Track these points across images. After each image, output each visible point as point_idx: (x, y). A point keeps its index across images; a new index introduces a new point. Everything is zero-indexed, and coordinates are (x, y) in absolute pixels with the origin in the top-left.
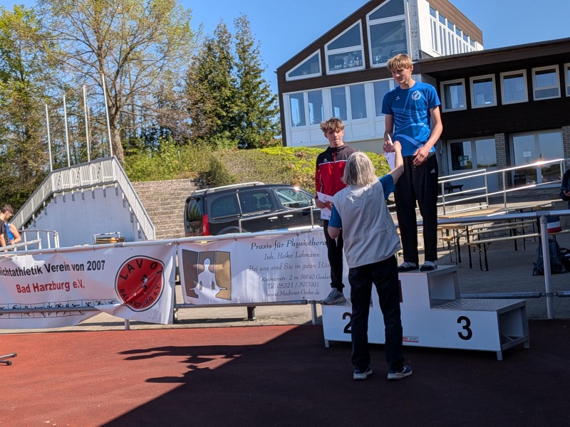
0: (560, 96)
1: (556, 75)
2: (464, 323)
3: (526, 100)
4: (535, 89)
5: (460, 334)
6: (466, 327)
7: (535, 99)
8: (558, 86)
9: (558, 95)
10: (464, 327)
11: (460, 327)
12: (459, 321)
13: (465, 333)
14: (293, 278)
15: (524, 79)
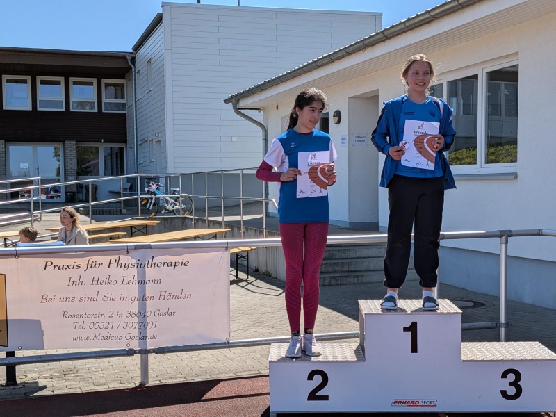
0: (64, 110)
1: (62, 88)
2: (511, 377)
3: (29, 108)
4: (40, 98)
5: (504, 393)
6: (515, 384)
7: (39, 109)
8: (63, 99)
9: (62, 108)
10: (511, 384)
11: (505, 384)
12: (504, 375)
13: (511, 391)
14: (115, 314)
15: (28, 86)
